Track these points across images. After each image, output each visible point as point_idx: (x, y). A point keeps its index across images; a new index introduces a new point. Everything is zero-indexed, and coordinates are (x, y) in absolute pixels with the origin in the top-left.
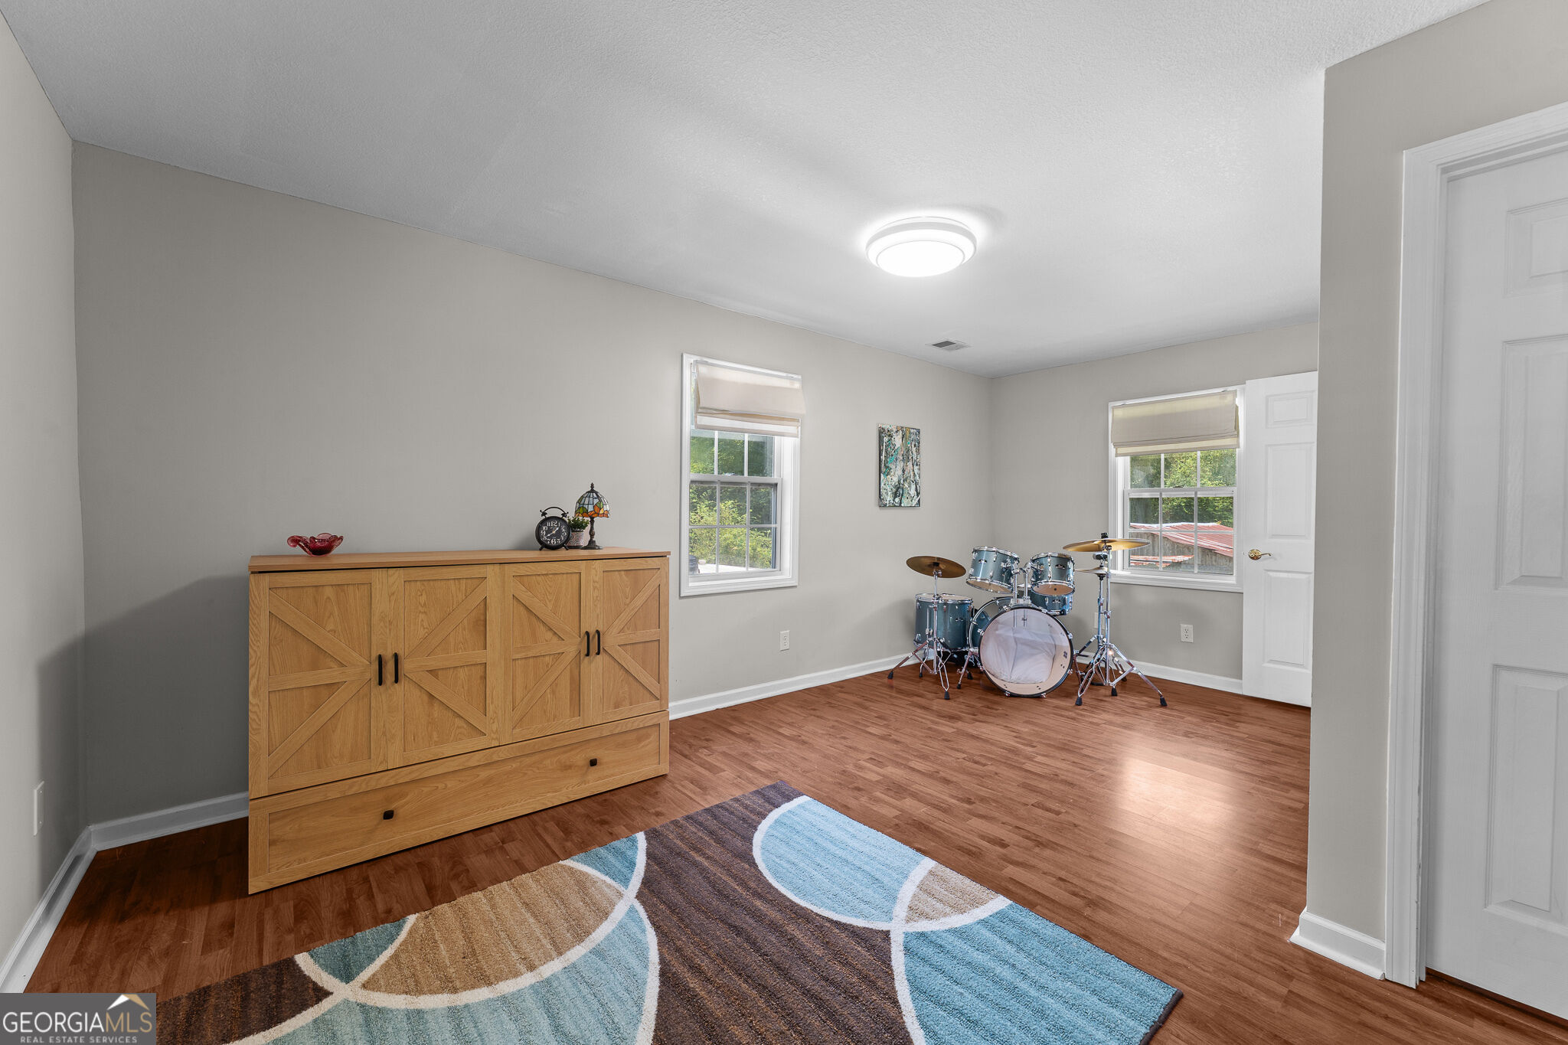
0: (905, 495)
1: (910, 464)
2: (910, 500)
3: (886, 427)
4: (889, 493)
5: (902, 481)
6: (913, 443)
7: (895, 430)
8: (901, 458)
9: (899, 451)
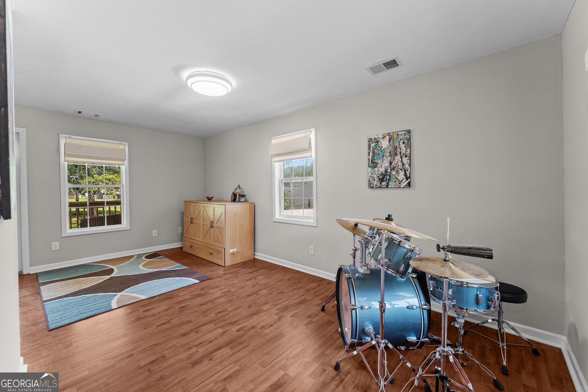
0: (392, 179)
1: (398, 158)
2: (398, 183)
3: (373, 137)
4: (376, 179)
5: (389, 170)
6: (402, 141)
7: (381, 137)
8: (389, 154)
9: (386, 150)
